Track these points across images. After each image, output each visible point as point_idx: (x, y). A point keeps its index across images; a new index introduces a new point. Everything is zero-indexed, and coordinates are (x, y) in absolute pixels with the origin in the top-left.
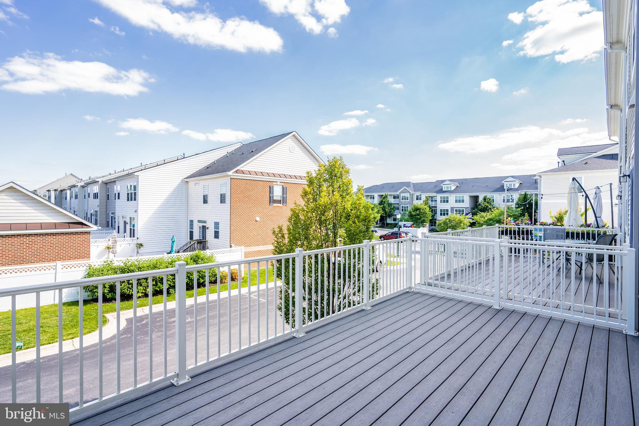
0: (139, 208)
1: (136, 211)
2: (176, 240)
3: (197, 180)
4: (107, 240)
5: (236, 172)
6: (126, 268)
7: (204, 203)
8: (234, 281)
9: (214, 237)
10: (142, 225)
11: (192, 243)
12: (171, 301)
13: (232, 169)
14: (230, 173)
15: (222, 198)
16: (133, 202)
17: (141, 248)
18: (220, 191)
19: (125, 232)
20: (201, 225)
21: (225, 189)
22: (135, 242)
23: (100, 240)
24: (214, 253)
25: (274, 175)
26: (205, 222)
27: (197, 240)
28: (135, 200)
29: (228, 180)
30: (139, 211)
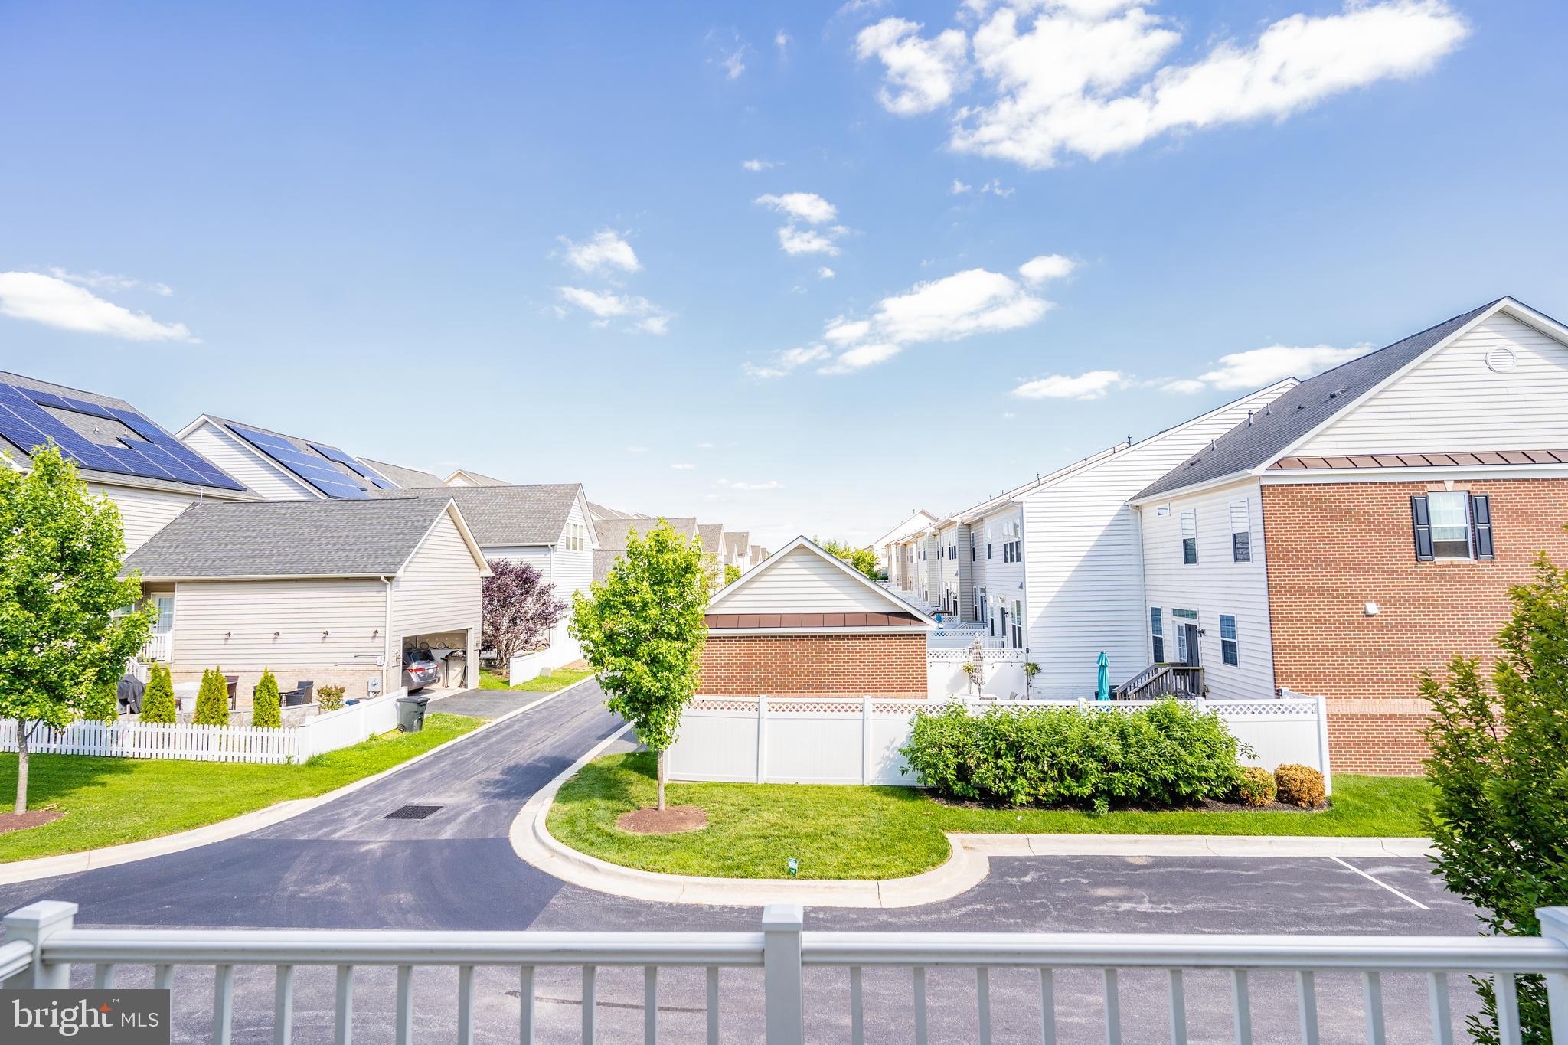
0: (1027, 580)
1: (1021, 587)
2: (1109, 663)
3: (1165, 501)
4: (967, 650)
5: (1279, 465)
6: (990, 725)
7: (1187, 561)
8: (1298, 805)
9: (1221, 660)
10: (1035, 620)
11: (1160, 672)
12: (1100, 833)
13: (1262, 460)
14: (1260, 470)
15: (1238, 546)
16: (1015, 564)
17: (1036, 675)
18: (1229, 525)
19: (1004, 633)
20: (1183, 621)
21: (1246, 520)
22: (1023, 658)
23: (954, 650)
24: (1222, 710)
25: (1427, 460)
26: (1192, 614)
27: (1173, 664)
28: (1019, 560)
29: (1254, 490)
30: (1028, 585)
